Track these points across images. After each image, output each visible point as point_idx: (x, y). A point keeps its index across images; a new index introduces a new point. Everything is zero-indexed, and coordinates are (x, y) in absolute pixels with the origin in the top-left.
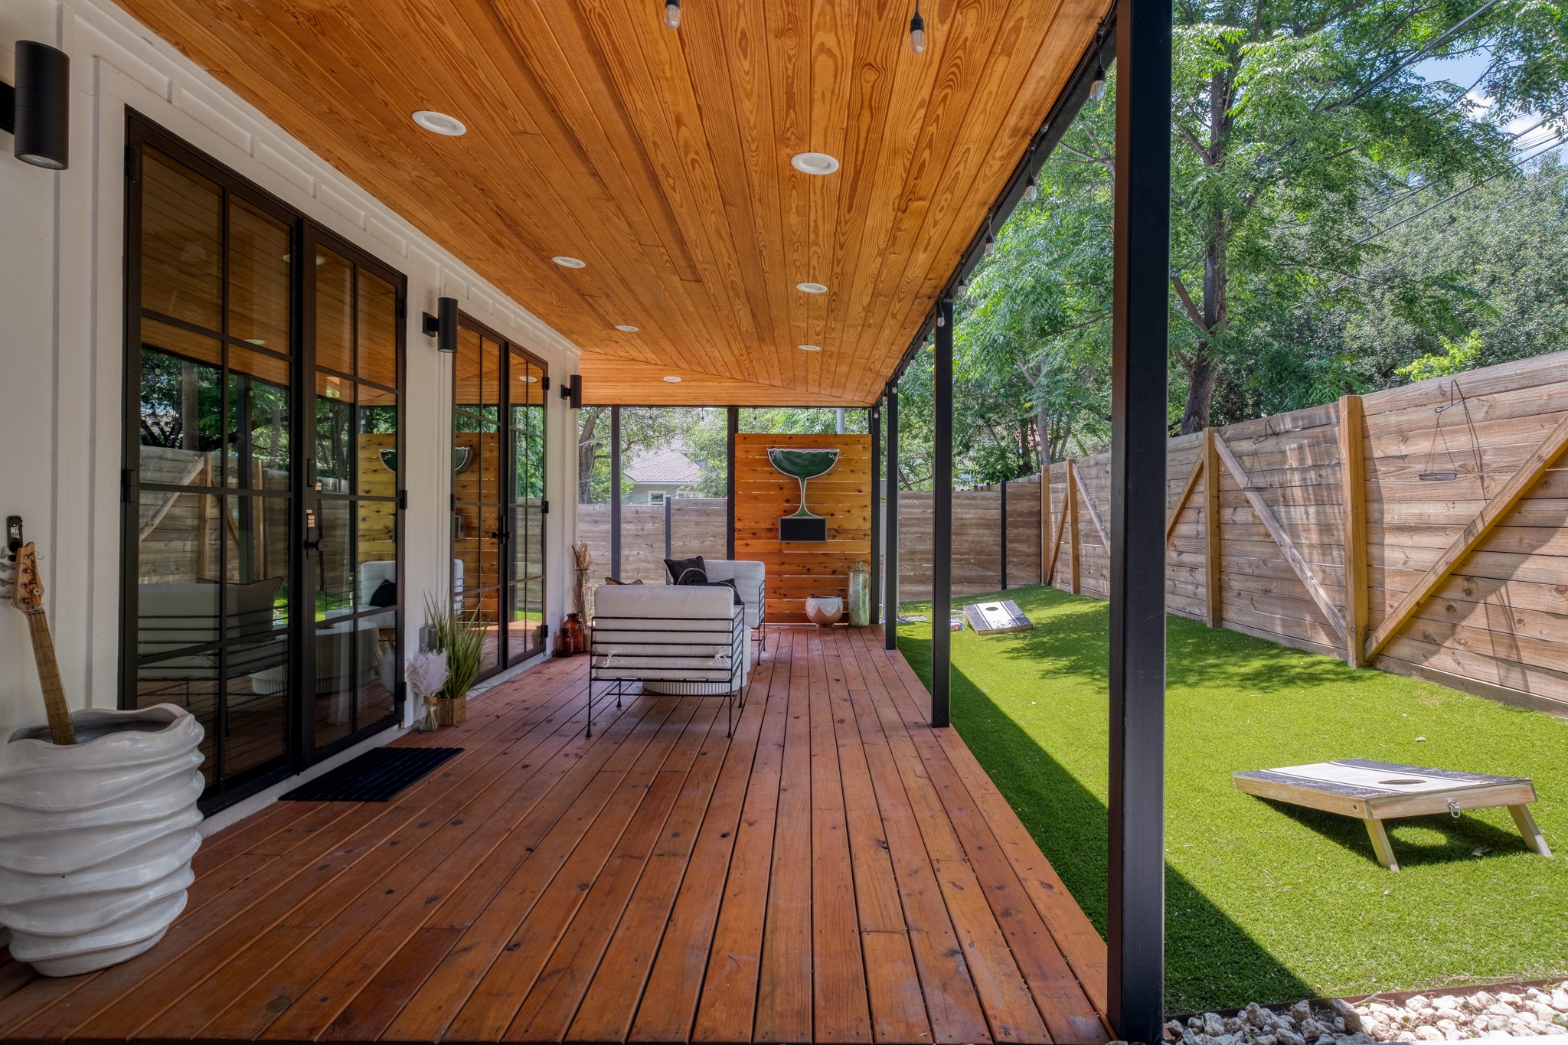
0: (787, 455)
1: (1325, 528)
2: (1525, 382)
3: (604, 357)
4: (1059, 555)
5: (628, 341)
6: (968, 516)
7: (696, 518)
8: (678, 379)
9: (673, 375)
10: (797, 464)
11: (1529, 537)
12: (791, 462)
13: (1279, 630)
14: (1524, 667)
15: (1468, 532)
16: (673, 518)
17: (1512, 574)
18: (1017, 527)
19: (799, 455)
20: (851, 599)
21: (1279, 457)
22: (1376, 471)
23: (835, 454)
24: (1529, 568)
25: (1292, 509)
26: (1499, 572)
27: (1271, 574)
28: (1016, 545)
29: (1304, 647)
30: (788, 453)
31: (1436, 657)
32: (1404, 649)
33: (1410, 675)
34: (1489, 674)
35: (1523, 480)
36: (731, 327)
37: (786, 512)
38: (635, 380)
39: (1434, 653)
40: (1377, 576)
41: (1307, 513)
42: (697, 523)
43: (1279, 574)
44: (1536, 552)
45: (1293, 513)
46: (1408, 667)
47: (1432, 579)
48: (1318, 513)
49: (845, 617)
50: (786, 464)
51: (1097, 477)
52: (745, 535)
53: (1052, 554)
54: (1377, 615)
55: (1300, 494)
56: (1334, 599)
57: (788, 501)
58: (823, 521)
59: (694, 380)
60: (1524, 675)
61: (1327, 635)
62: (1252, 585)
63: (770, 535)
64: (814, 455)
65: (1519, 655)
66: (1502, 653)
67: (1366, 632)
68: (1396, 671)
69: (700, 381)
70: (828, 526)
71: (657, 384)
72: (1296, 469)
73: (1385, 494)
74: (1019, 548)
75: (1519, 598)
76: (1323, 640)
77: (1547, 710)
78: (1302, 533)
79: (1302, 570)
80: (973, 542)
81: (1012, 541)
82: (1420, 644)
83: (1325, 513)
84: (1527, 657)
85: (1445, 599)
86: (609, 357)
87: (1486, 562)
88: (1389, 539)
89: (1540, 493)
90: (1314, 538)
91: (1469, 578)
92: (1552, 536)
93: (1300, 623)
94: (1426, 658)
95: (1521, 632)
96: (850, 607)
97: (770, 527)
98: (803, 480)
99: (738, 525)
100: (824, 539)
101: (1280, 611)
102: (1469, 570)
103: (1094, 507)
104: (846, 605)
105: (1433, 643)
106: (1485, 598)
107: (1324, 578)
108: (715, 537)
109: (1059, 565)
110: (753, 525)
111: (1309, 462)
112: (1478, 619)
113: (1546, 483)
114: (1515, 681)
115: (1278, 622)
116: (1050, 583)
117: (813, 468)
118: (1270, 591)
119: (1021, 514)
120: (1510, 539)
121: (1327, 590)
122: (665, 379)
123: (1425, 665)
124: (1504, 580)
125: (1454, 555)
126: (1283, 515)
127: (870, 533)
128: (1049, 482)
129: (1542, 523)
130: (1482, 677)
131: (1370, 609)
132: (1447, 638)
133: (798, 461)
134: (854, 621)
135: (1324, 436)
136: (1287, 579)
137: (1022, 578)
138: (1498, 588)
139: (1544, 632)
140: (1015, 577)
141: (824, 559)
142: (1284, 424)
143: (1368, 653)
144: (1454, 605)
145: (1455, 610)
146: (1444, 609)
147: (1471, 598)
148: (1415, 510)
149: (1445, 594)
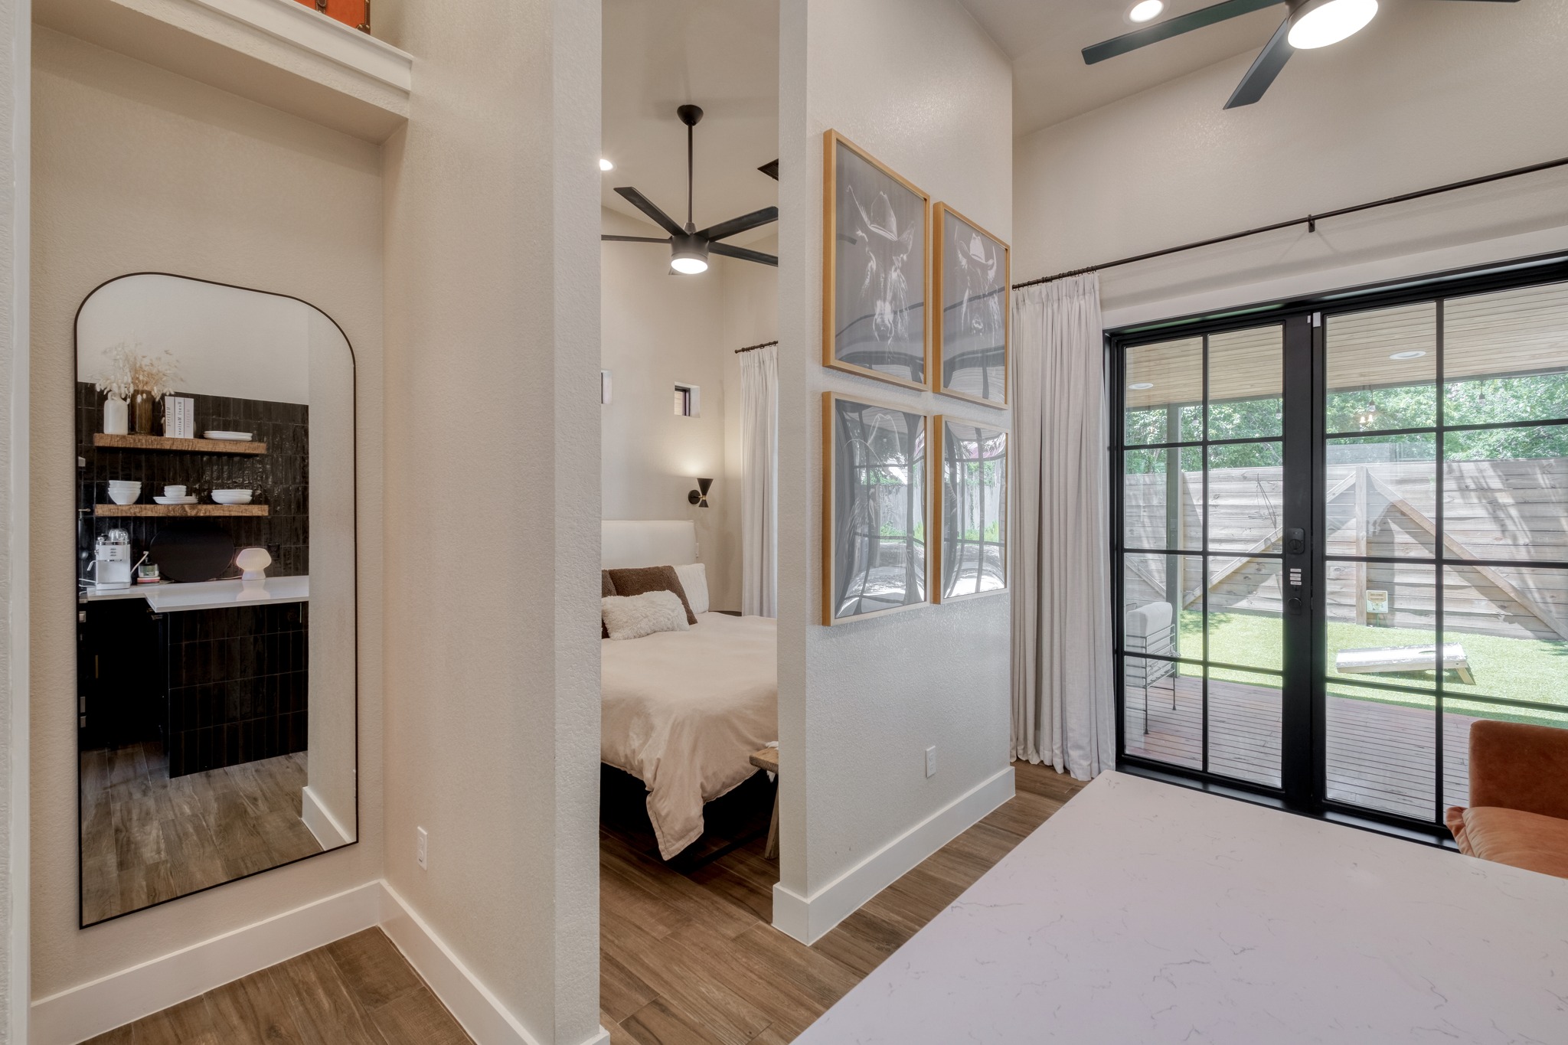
31: (1246, 600)
143: (1188, 602)
144: (1250, 576)
145: (1250, 579)
146: (1242, 578)
147: (1261, 573)
148: (1223, 532)
149: (1243, 572)
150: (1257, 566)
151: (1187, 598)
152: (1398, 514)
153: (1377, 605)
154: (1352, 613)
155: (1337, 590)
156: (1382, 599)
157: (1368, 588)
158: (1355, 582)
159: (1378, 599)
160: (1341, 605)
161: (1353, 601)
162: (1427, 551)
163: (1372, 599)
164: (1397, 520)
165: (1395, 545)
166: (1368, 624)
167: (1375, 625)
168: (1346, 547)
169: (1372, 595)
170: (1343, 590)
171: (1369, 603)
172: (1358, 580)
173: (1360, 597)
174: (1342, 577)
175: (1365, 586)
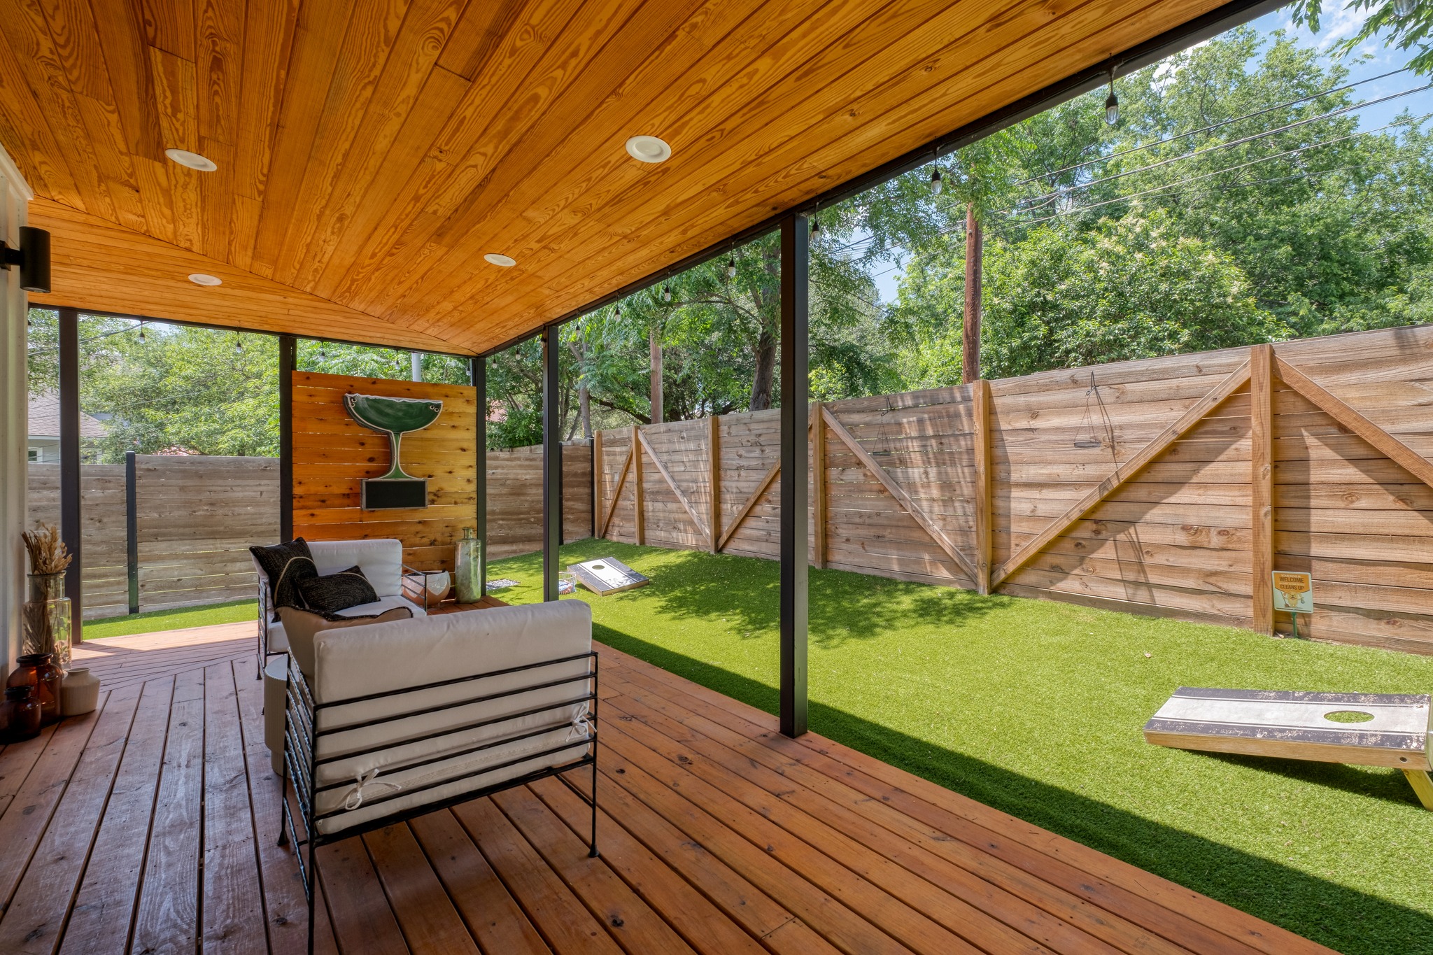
0: (374, 404)
1: (947, 486)
2: (1155, 376)
3: (82, 218)
4: (616, 511)
5: (167, 193)
6: (528, 477)
7: (181, 482)
8: (215, 281)
9: (209, 273)
10: (387, 415)
11: (1158, 492)
12: (380, 412)
13: (896, 567)
14: (1149, 586)
15: (1103, 487)
16: (139, 482)
17: (1141, 518)
18: (573, 487)
19: (391, 405)
20: (459, 572)
21: (895, 429)
22: (1003, 440)
23: (438, 406)
24: (1155, 514)
25: (910, 470)
26: (1128, 517)
27: (885, 522)
28: (571, 503)
29: (922, 581)
30: (375, 400)
31: (1064, 582)
32: (1030, 578)
33: (1036, 598)
34: (1119, 593)
35: (1158, 448)
36: (417, 198)
37: (369, 473)
38: (129, 270)
39: (1061, 580)
40: (1002, 522)
41: (926, 473)
42: (182, 489)
43: (894, 523)
44: (1164, 501)
45: (910, 473)
46: (1034, 591)
47: (1066, 523)
48: (939, 473)
49: (453, 592)
50: (373, 414)
51: (670, 442)
52: (309, 503)
53: (609, 511)
54: (1002, 553)
55: (919, 458)
56: (956, 542)
57: (371, 460)
58: (423, 483)
59: (242, 288)
60: (1151, 592)
61: (947, 570)
62: (863, 532)
63: (347, 501)
64: (410, 405)
65: (1146, 577)
66: (1131, 576)
67: (993, 566)
68: (1022, 594)
69: (253, 289)
70: (430, 488)
71: (171, 283)
72: (915, 438)
73: (1012, 458)
74: (574, 505)
75: (1145, 535)
76: (944, 574)
77: (1172, 616)
78: (920, 490)
79: (924, 519)
80: (533, 502)
81: (568, 500)
82: (1047, 573)
83: (946, 473)
84: (1154, 578)
85: (1073, 538)
86: (92, 220)
87: (1114, 511)
88: (1015, 493)
89: (1168, 458)
90: (935, 493)
91: (1097, 522)
92: (1179, 489)
93: (919, 561)
94: (1052, 583)
95: (1148, 560)
96: (459, 581)
97: (347, 492)
98: (397, 435)
99: (297, 490)
100: (423, 505)
101: (895, 552)
102: (1099, 516)
103: (666, 468)
104: (453, 579)
105: (1061, 572)
106: (1114, 536)
107: (944, 525)
108: (212, 504)
109: (616, 520)
110: (321, 489)
111: (930, 432)
112: (1107, 552)
113: (1174, 450)
114: (1142, 597)
115: (895, 562)
116: (604, 537)
117: (410, 421)
118: (883, 537)
119: (575, 475)
120: (1141, 493)
121: (948, 535)
122: (191, 278)
123: (1053, 589)
124: (1133, 523)
125: (1088, 505)
126: (900, 475)
127: (475, 496)
128: (602, 445)
129: (1170, 480)
130: (1109, 595)
131: (994, 547)
132: (1075, 567)
133: (389, 411)
134: (466, 596)
135: (947, 412)
136: (904, 527)
137: (577, 533)
138: (1127, 529)
139: (1171, 559)
140: (571, 533)
141: (420, 527)
142: (903, 401)
143: (996, 583)
144: (1083, 542)
145: (1084, 547)
146: (1073, 546)
147: (1100, 537)
148: (1044, 471)
149: (1074, 535)
150: (1094, 527)
151: (995, 575)
152: (1334, 430)
153: (1293, 597)
154: (1248, 610)
155: (1221, 569)
156: (1301, 588)
157: (1276, 567)
158: (1251, 555)
159: (1293, 587)
160: (1230, 595)
161: (1248, 589)
162: (1391, 498)
163: (1282, 587)
164: (1329, 441)
165: (1312, 487)
166: (1276, 632)
167: (1288, 634)
168: (1237, 493)
169: (1282, 579)
170: (1232, 569)
171: (1278, 594)
172: (1257, 551)
173: (1261, 582)
174: (1230, 546)
175: (1269, 564)
